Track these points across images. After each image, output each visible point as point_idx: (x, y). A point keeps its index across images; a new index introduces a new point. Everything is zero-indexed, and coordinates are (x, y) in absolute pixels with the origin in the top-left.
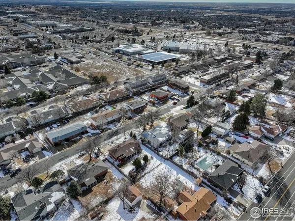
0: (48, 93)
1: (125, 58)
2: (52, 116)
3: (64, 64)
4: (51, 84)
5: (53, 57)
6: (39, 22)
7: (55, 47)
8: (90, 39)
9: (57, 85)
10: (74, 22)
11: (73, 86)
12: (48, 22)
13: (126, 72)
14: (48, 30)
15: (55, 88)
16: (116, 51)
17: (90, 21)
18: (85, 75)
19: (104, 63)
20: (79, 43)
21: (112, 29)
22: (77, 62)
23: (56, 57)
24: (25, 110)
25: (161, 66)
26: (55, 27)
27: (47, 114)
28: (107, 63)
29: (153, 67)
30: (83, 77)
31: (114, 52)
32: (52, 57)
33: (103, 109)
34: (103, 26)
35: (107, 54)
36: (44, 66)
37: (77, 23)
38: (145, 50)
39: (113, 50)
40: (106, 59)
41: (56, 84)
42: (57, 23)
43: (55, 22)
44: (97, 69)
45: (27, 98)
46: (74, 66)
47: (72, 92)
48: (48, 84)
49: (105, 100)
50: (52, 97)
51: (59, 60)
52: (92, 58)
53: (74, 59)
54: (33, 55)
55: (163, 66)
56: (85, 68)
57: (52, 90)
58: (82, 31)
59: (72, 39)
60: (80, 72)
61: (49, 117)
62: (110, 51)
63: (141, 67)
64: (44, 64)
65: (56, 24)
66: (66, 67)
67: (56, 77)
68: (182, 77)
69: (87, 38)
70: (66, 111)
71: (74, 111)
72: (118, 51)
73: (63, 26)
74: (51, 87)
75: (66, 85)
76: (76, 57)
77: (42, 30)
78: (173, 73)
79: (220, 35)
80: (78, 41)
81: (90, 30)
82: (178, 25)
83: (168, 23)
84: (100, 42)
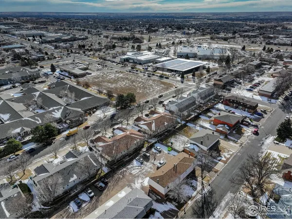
0: (55, 125)
1: (139, 67)
2: (75, 177)
3: (66, 78)
4: (58, 110)
5: (50, 70)
6: (24, 32)
7: (48, 58)
8: (86, 48)
9: (68, 111)
10: (63, 31)
11: (90, 111)
12: (34, 32)
13: (151, 85)
14: (35, 40)
15: (66, 117)
16: (125, 60)
17: (80, 30)
18: (100, 92)
19: (118, 75)
20: (76, 53)
21: (107, 37)
22: (83, 76)
23: (53, 69)
24: (22, 164)
25: (191, 76)
26: (43, 36)
27: (66, 172)
28: (121, 75)
29: (183, 77)
30: (98, 96)
31: (123, 61)
32: (48, 70)
33: (153, 150)
34: (95, 34)
35: (115, 64)
36: (39, 82)
37: (65, 32)
38: (158, 58)
39: (121, 59)
40: (116, 70)
41: (65, 109)
42: (44, 32)
43: (42, 32)
44: (112, 83)
45: (23, 137)
46: (81, 80)
47: (91, 121)
48: (54, 110)
49: (150, 132)
50: (63, 132)
51: (58, 74)
52: (98, 70)
53: (77, 71)
54: (24, 69)
55: (194, 75)
56: (95, 82)
57: (60, 119)
58: (75, 40)
59: (66, 48)
60: (90, 89)
61: (72, 180)
62: (118, 60)
63: (167, 78)
64: (40, 80)
65: (43, 34)
66: (72, 82)
67: (61, 97)
68: (230, 90)
69: (84, 46)
70: (96, 161)
71: (109, 159)
72: (127, 60)
73: (51, 35)
74: (58, 115)
75: (79, 110)
76: (80, 69)
77: (29, 40)
78: (214, 84)
79: (225, 39)
80: (74, 51)
81: (83, 39)
82: (175, 32)
83: (163, 30)
84: (100, 50)
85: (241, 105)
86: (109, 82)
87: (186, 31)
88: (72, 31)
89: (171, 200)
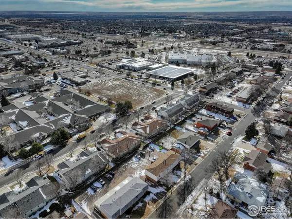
0: (66, 130)
1: (135, 74)
2: (89, 171)
3: (69, 86)
4: (67, 116)
5: (52, 78)
6: (20, 36)
7: (48, 65)
8: (83, 53)
9: (76, 118)
10: (57, 34)
11: (94, 117)
12: (29, 36)
13: (145, 93)
14: (31, 45)
15: (75, 123)
16: (120, 67)
17: (74, 33)
18: (101, 100)
19: (115, 82)
20: (74, 59)
21: (101, 41)
22: (83, 83)
23: (55, 77)
24: (48, 162)
25: (180, 83)
26: (39, 41)
27: (83, 167)
28: (118, 83)
29: (173, 84)
30: (100, 103)
31: (119, 68)
32: (50, 78)
33: (148, 149)
34: (90, 38)
35: (111, 71)
36: (45, 90)
37: (60, 35)
38: (151, 65)
39: (117, 66)
40: (113, 77)
41: (74, 116)
42: (39, 36)
43: (37, 36)
44: (111, 91)
45: (42, 140)
46: (82, 87)
47: (95, 126)
48: (64, 117)
49: (145, 135)
50: (74, 135)
51: (60, 82)
52: (97, 77)
53: (79, 80)
54: (29, 78)
55: (182, 82)
56: (95, 90)
57: (70, 124)
58: (70, 45)
59: (63, 54)
60: (92, 96)
61: (87, 172)
62: (113, 66)
63: (159, 85)
64: (45, 88)
65: (38, 38)
66: (74, 90)
67: (67, 105)
68: (213, 96)
69: (80, 52)
70: (104, 158)
71: (114, 156)
72: (123, 67)
73: (47, 40)
74: (68, 121)
75: (85, 116)
76: (80, 77)
77: (25, 44)
78: (200, 91)
79: (214, 44)
80: (71, 57)
81: (79, 43)
82: (167, 35)
83: (156, 33)
84: (96, 56)
85: (220, 110)
86: (107, 89)
87: (177, 34)
88: (66, 34)
89: (161, 185)
